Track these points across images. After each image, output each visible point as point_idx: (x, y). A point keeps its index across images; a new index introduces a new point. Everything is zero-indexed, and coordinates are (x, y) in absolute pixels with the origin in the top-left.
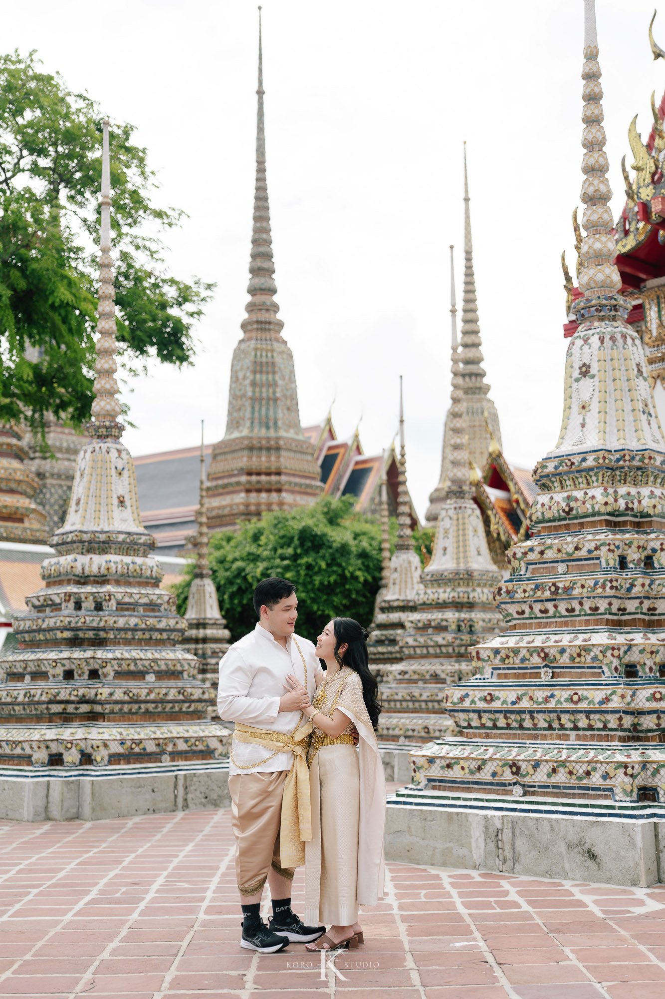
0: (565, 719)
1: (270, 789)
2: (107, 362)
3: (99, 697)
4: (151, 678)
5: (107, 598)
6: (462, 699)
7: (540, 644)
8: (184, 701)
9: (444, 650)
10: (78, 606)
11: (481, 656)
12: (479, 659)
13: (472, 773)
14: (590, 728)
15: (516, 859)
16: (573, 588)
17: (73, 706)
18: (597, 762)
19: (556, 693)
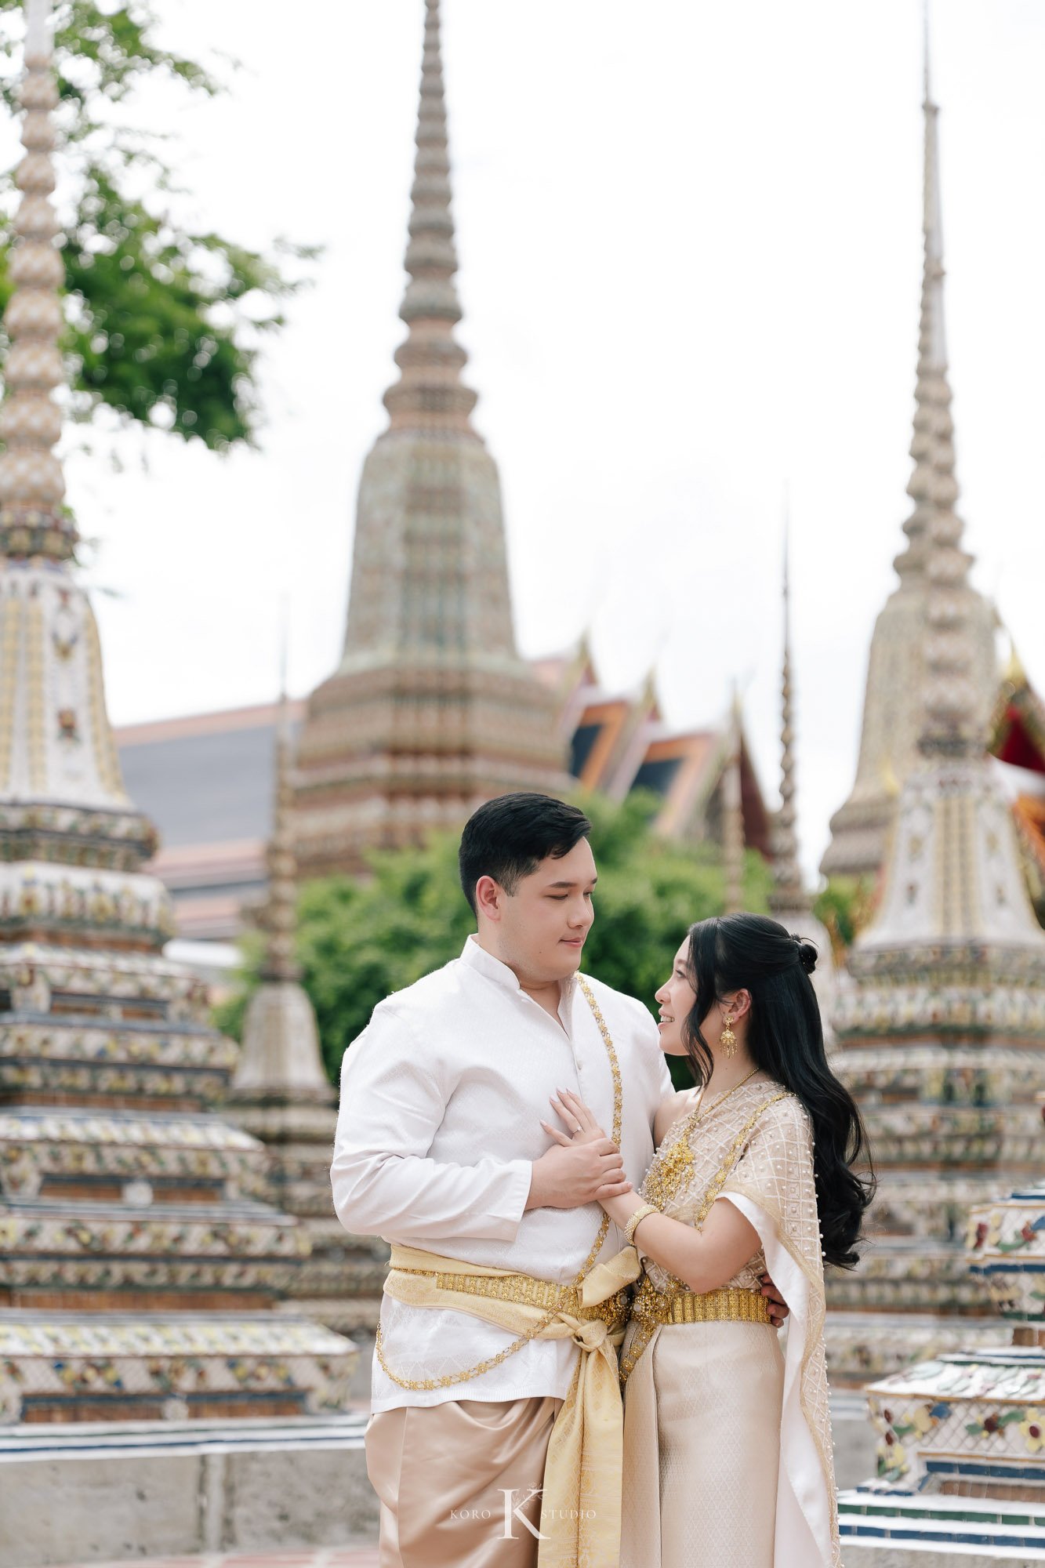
1: (501, 1459)
4: (139, 1194)
5: (26, 977)
6: (1029, 1235)
8: (226, 1259)
9: (908, 1149)
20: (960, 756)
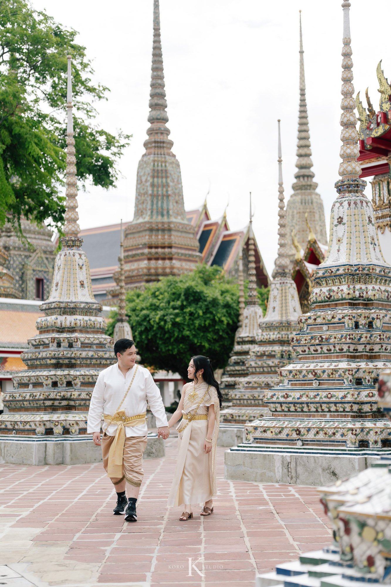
0: (324, 406)
2: (72, 202)
3: (73, 397)
5: (76, 340)
6: (272, 397)
7: (312, 368)
9: (273, 369)
10: (59, 345)
12: (281, 375)
13: (276, 434)
14: (337, 411)
15: (297, 477)
16: (330, 339)
17: (58, 402)
18: (338, 428)
19: (320, 393)
20: (285, 277)
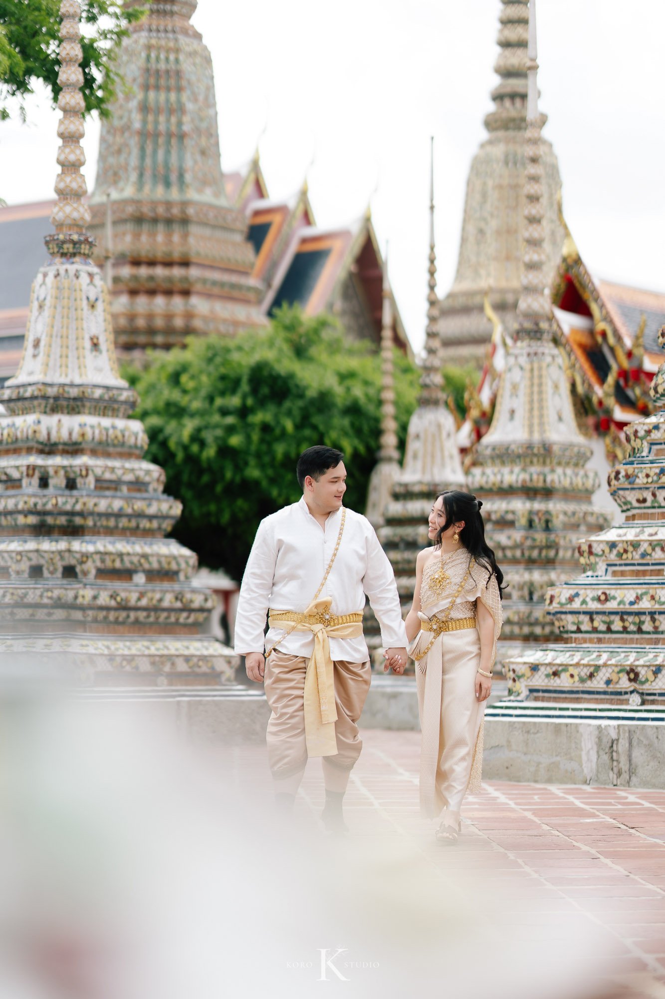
2: (72, 152)
3: (80, 600)
4: (140, 579)
5: (84, 473)
6: (571, 600)
8: (181, 610)
9: (509, 553)
10: (44, 483)
11: (594, 550)
12: (591, 553)
13: (582, 680)
15: (632, 772)
17: (45, 611)
20: (539, 339)
